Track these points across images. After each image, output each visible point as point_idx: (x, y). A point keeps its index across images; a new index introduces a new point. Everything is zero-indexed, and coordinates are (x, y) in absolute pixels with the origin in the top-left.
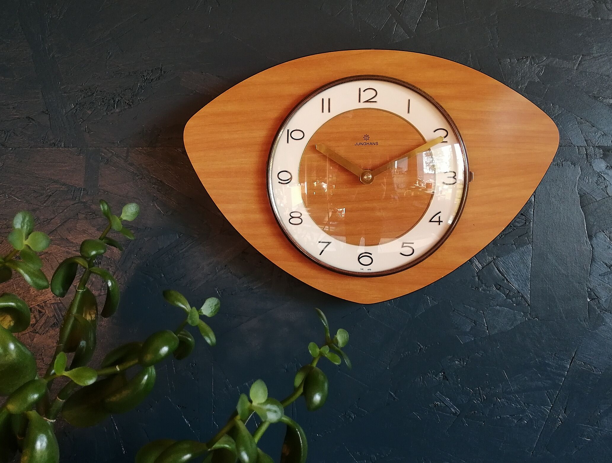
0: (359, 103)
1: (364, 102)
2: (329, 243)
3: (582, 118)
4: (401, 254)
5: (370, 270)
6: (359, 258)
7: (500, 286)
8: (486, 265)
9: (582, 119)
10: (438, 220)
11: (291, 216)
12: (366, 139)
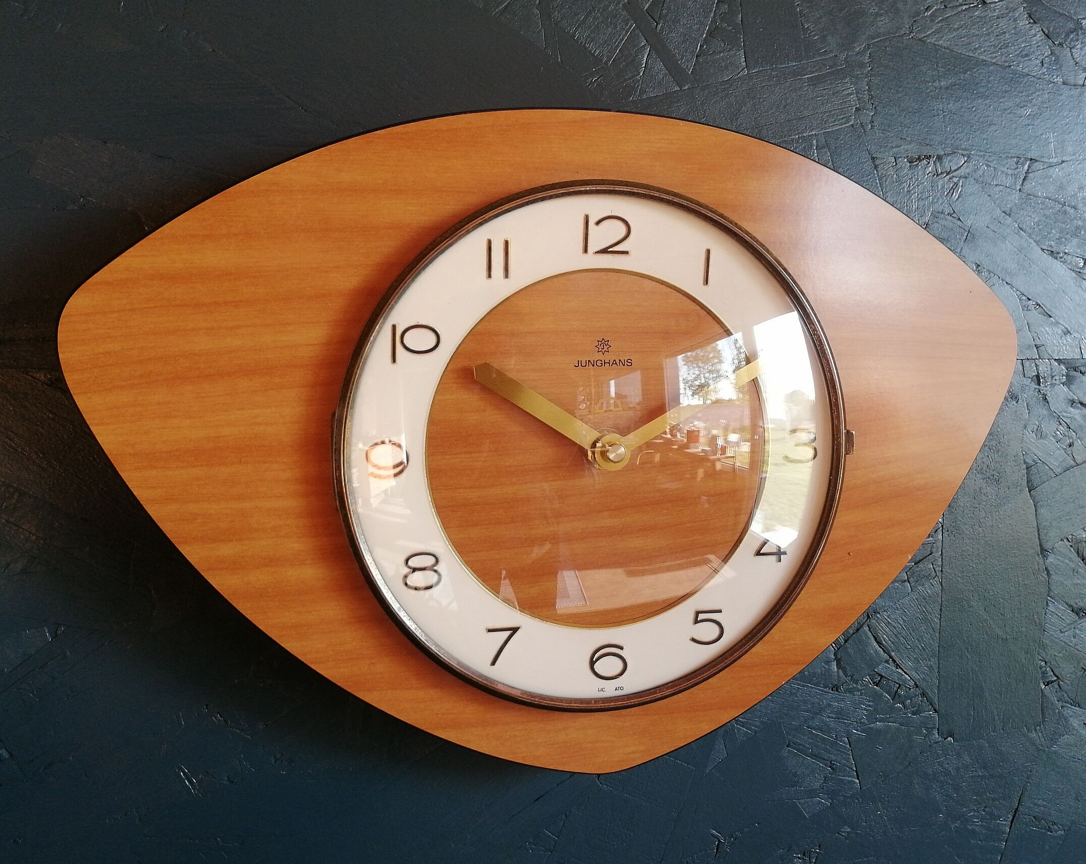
0: (585, 255)
1: (597, 252)
2: (515, 630)
3: (1030, 298)
4: (693, 640)
5: (621, 688)
6: (592, 663)
7: (882, 676)
8: (854, 634)
9: (1029, 300)
10: (775, 550)
11: (409, 567)
12: (603, 351)
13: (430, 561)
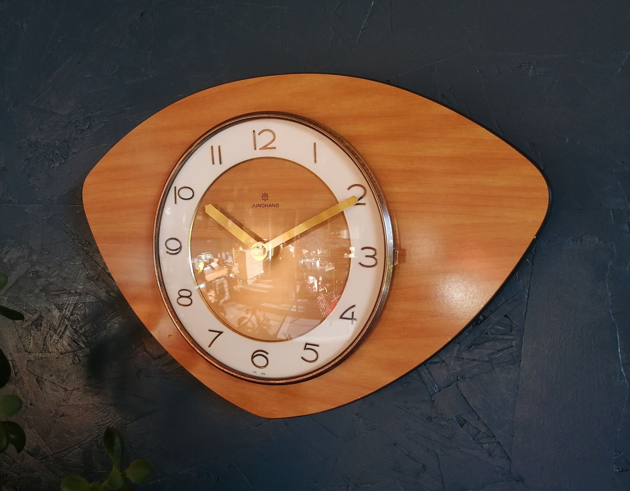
0: (255, 151)
1: (260, 149)
2: (221, 333)
4: (303, 358)
5: (264, 374)
6: (253, 357)
7: (465, 421)
10: (351, 317)
11: (180, 295)
12: (265, 199)
13: (188, 294)
